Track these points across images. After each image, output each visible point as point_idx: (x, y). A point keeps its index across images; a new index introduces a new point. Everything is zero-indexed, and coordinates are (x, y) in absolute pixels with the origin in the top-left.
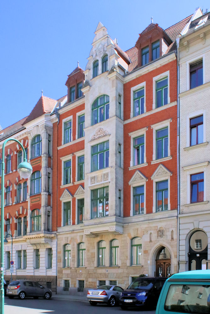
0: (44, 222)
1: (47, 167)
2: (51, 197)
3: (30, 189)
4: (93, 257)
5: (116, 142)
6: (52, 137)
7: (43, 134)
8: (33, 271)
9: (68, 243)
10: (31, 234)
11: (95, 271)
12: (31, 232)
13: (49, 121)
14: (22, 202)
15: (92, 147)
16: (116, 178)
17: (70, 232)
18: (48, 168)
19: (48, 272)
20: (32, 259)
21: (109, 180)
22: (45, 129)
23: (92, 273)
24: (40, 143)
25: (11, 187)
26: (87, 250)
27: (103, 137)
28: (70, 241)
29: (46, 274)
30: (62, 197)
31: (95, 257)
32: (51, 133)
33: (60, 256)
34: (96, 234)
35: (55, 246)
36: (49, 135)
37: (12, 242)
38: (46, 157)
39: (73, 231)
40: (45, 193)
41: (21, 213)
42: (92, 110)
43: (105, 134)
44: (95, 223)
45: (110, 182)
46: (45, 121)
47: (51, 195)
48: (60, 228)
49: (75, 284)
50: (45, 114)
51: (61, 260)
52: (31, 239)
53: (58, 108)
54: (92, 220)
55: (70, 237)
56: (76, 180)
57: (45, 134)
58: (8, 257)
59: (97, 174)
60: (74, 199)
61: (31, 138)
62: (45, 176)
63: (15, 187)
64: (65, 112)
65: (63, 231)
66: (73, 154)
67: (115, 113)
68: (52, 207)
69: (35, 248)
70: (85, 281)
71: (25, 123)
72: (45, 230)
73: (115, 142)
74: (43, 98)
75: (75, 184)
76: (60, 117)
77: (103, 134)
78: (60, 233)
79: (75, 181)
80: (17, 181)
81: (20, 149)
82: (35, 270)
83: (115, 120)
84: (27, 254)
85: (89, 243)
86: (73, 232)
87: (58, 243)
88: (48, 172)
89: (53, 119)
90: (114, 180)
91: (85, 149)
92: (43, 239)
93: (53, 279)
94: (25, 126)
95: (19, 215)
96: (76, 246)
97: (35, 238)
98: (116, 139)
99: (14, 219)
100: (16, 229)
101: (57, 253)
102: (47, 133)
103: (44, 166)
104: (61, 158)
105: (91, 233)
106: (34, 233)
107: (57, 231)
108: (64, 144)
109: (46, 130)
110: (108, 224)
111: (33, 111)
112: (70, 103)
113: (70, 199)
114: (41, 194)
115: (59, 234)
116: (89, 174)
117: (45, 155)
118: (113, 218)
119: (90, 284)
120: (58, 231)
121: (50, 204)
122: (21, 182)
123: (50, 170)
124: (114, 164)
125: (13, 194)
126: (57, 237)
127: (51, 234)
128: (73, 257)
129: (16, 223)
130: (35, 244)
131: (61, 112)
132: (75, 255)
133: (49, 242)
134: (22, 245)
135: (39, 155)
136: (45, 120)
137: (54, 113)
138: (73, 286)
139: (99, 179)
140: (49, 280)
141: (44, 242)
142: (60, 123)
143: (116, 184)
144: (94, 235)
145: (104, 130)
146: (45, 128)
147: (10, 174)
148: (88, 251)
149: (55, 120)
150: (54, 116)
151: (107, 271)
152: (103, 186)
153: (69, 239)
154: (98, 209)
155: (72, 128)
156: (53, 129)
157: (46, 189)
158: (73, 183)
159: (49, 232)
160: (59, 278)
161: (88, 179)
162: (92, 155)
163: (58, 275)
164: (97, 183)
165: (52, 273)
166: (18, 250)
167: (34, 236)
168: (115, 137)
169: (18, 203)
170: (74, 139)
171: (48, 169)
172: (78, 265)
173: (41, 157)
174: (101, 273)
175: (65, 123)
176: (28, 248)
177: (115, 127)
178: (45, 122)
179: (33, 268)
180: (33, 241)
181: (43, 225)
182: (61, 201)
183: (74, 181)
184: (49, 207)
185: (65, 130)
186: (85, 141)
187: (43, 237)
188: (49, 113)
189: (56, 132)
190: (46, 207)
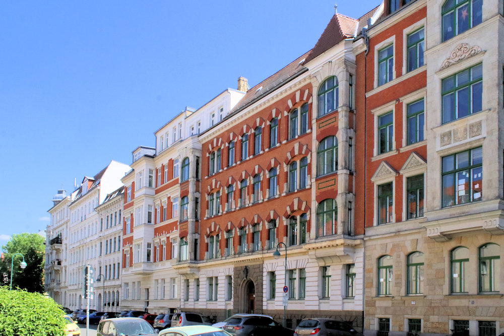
0: (343, 221)
1: (348, 127)
2: (354, 177)
3: (315, 168)
4: (441, 278)
5: (499, 62)
6: (354, 77)
7: (342, 73)
8: (317, 303)
9: (388, 253)
10: (317, 241)
11: (444, 303)
12: (317, 238)
13: (350, 51)
14: (299, 191)
15: (442, 80)
16: (499, 129)
17: (393, 235)
18: (350, 129)
19: (345, 304)
20: (316, 284)
21: (484, 134)
22: (344, 66)
23: (439, 307)
24: (333, 92)
25: (278, 168)
26: (428, 265)
27: (469, 58)
28: (391, 250)
29: (343, 307)
30: (375, 175)
31: (444, 278)
32: (353, 71)
33: (372, 276)
34: (449, 235)
35: (362, 259)
36: (350, 75)
37: (286, 255)
38: (346, 111)
39: (399, 232)
40: (345, 171)
41: (296, 208)
42: (442, 15)
43: (473, 52)
44: (451, 215)
45: (485, 138)
46: (345, 52)
47: (354, 175)
48: (371, 228)
49: (402, 326)
50: (346, 39)
51: (372, 283)
52: (318, 250)
53: (366, 27)
54: (443, 210)
55: (391, 244)
56: (404, 143)
57: (345, 73)
58: (271, 280)
59: (455, 127)
60: (399, 178)
61: (318, 85)
62: (344, 143)
63: (286, 168)
64: (381, 31)
65: (378, 233)
66: (398, 100)
67: (497, 9)
68: (355, 195)
69: (322, 264)
70: (422, 321)
71: (307, 61)
72: (344, 233)
73: (497, 62)
74: (337, 17)
75: (401, 152)
76: (370, 43)
77: (469, 52)
78: (372, 238)
79: (401, 147)
80: (290, 158)
81: (295, 107)
82: (321, 301)
83: (497, 23)
84: (307, 275)
85: (431, 253)
86: (397, 234)
87: (366, 255)
88: (349, 135)
89: (358, 46)
90: (496, 134)
91: (428, 85)
92: (342, 249)
93: (356, 317)
94: (308, 66)
95: (293, 211)
96: (403, 258)
97: (325, 247)
98: (499, 56)
99: (284, 219)
100: (287, 236)
101: (364, 271)
102: (347, 71)
103: (344, 126)
104: (372, 111)
105: (441, 233)
106: (323, 240)
107: (364, 234)
108: (379, 86)
109: (346, 66)
110: (483, 215)
111: (321, 40)
112: (388, 16)
113: (391, 178)
114: (338, 173)
115: (370, 240)
116: (438, 128)
117: (345, 108)
118: (495, 204)
119: (434, 326)
120: (367, 234)
121: (352, 189)
122: (295, 159)
123: (351, 133)
124: (495, 104)
125: (282, 178)
126: (364, 244)
127: (355, 239)
128: (398, 277)
129: (287, 226)
130: (322, 258)
131: (372, 34)
132: (401, 275)
133: (349, 254)
134: (297, 260)
135: (333, 109)
136: (345, 49)
137: (359, 37)
138: (397, 329)
139: (460, 135)
140: (349, 317)
141: (342, 254)
142: (371, 53)
143: (499, 140)
144: (446, 238)
145: (471, 44)
146: (345, 64)
147: (277, 148)
148: (430, 266)
149: (361, 48)
150: (361, 41)
151: (473, 303)
152: (468, 147)
153: (390, 246)
154: (457, 190)
155: (394, 57)
156: (356, 64)
157: (346, 165)
158: (398, 149)
159: (350, 237)
160: (369, 314)
161: (435, 138)
162: (442, 95)
163: (366, 309)
164: (454, 143)
165: (356, 305)
166: (291, 268)
167: (324, 244)
168: (497, 53)
169: (290, 193)
170: (399, 74)
171: (348, 130)
172: (408, 292)
173: (337, 112)
174: (459, 307)
175: (379, 51)
176: (308, 265)
177: (497, 35)
178: (344, 54)
179: (317, 298)
180: (321, 253)
181: (342, 225)
182: (373, 183)
183: (399, 145)
184: (351, 194)
185: (379, 63)
186: (427, 72)
187: (342, 244)
188: (352, 37)
189: (362, 69)
190: (346, 194)
